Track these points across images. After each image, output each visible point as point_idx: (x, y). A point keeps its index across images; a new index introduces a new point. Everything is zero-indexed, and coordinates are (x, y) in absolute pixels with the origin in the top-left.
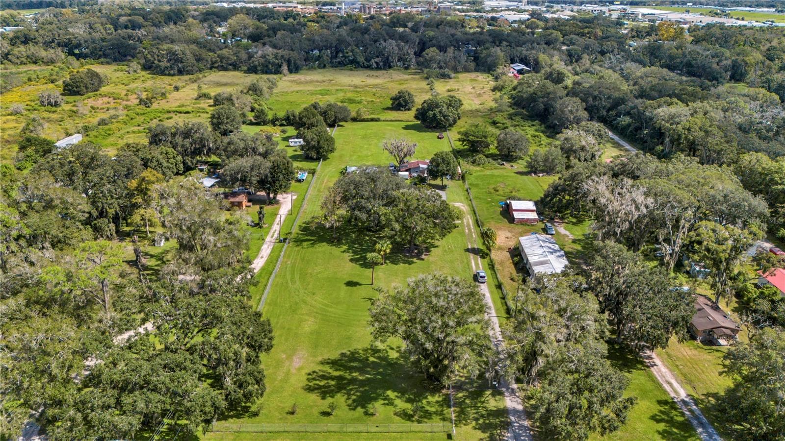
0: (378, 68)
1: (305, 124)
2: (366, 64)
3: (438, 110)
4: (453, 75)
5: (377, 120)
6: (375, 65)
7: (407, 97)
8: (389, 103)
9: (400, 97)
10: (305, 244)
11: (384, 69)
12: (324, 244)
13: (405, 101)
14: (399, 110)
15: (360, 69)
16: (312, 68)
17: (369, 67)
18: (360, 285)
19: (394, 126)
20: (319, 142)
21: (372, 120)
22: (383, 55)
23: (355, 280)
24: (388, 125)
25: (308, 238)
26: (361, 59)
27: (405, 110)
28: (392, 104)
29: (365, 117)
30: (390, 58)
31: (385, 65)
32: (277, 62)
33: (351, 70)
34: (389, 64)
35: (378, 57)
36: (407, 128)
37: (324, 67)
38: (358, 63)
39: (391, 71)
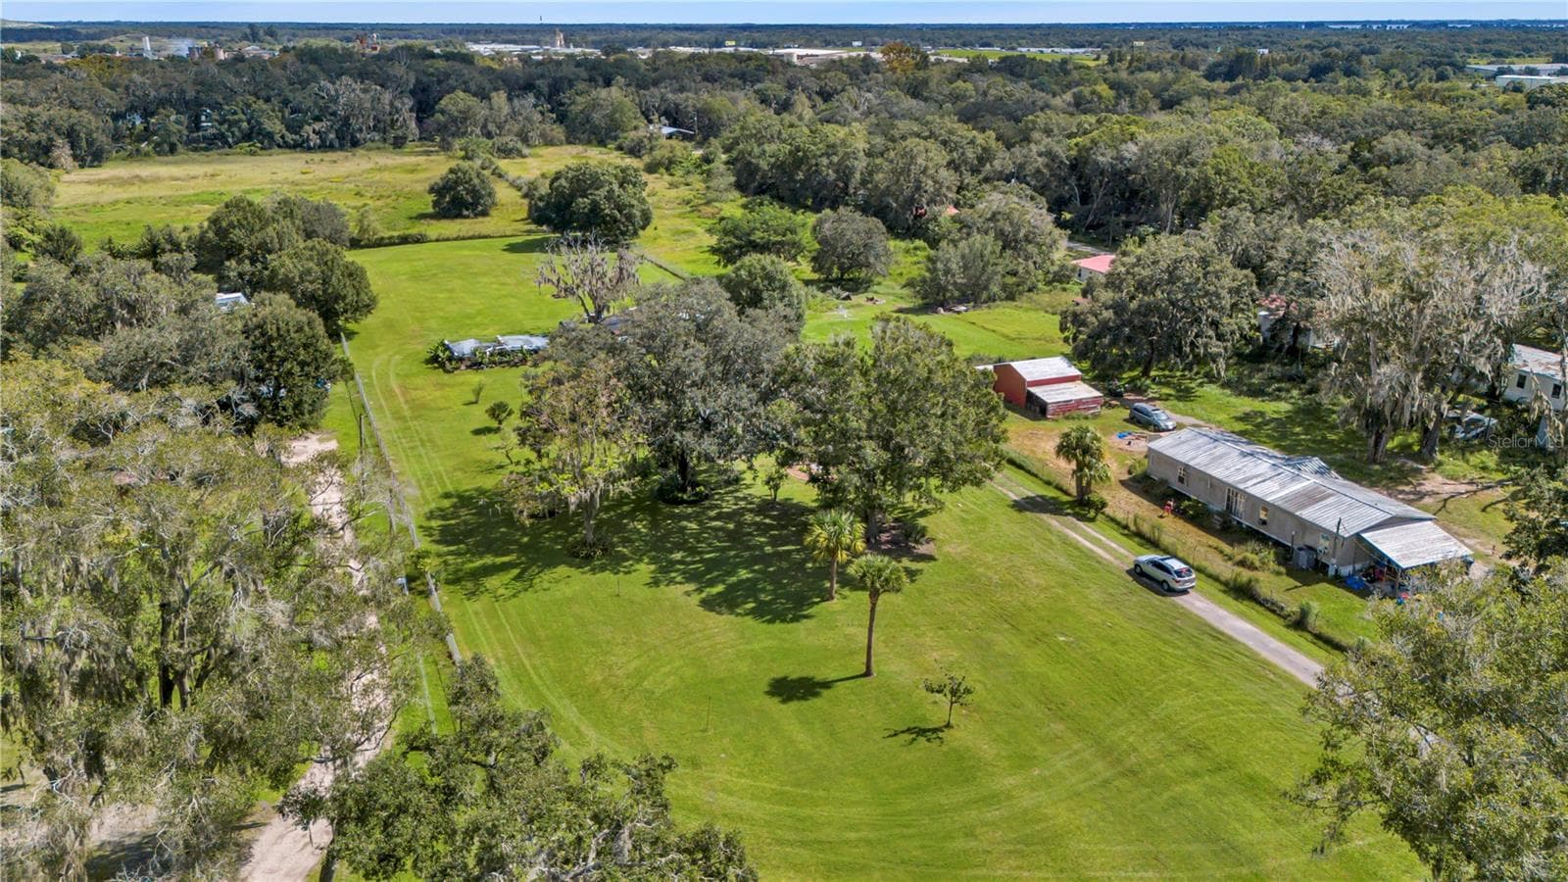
0: (325, 146)
1: (241, 249)
2: (290, 137)
3: (603, 192)
4: (526, 151)
5: (419, 240)
6: (315, 140)
7: (476, 181)
8: (427, 203)
9: (457, 182)
10: (493, 582)
11: (342, 148)
12: (562, 570)
13: (474, 192)
14: (459, 216)
15: (276, 149)
16: (136, 156)
17: (301, 146)
18: (827, 685)
19: (475, 248)
20: (325, 282)
21: (404, 240)
22: (334, 114)
23: (794, 672)
24: (462, 248)
25: (488, 560)
26: (275, 126)
27: (476, 216)
28: (436, 204)
29: (386, 234)
30: (352, 121)
31: (340, 137)
32: (34, 137)
33: (253, 154)
34: (353, 137)
35: (317, 119)
36: (513, 248)
37: (173, 150)
38: (270, 136)
39: (360, 151)
